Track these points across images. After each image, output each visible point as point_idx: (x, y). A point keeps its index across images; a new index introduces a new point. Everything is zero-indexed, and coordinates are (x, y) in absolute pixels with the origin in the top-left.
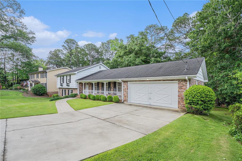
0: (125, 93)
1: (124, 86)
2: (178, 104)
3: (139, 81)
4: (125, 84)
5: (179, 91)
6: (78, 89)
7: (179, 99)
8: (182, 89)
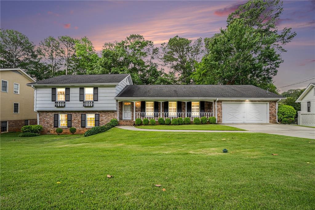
0: (219, 113)
1: (218, 105)
2: (270, 119)
3: (235, 101)
4: (219, 104)
5: (270, 110)
6: (118, 111)
7: (270, 115)
8: (272, 108)
